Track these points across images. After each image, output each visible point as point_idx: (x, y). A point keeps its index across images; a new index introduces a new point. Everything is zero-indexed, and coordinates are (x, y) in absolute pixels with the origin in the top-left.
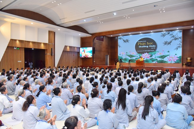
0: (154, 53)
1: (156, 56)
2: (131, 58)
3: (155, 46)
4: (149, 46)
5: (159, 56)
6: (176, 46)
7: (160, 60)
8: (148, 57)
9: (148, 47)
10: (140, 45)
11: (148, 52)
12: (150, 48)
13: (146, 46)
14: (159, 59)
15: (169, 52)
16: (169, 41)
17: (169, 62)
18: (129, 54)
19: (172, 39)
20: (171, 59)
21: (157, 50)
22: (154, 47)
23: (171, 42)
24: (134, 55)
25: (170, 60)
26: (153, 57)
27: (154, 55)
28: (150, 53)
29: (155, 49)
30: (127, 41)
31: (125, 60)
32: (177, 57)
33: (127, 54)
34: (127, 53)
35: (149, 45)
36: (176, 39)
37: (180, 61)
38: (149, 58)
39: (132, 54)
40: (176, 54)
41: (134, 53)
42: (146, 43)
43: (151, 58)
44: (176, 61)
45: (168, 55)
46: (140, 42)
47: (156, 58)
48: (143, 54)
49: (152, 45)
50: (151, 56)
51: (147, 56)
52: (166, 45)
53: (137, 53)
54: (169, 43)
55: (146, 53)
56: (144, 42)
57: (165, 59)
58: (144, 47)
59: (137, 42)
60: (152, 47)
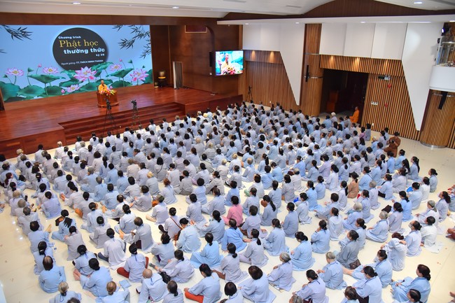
0: (104, 66)
1: (108, 72)
2: (48, 85)
3: (103, 50)
4: (89, 51)
5: (114, 72)
6: (142, 50)
7: (118, 80)
8: (91, 78)
9: (86, 52)
10: (65, 47)
11: (89, 66)
12: (92, 56)
13: (82, 51)
14: (115, 79)
15: (131, 62)
16: (129, 39)
17: (134, 84)
18: (39, 74)
19: (135, 34)
20: (136, 76)
21: (109, 60)
22: (102, 52)
23: (133, 41)
24: (55, 76)
25: (135, 79)
26: (103, 76)
27: (103, 71)
28: (95, 67)
29: (104, 58)
30: (25, 34)
31: (29, 90)
32: (146, 73)
33: (30, 74)
34: (29, 71)
35: (89, 48)
36: (141, 36)
37: (151, 78)
38: (95, 78)
39: (46, 74)
40: (143, 67)
41: (53, 68)
42: (82, 43)
43: (98, 78)
44: (144, 79)
45: (132, 70)
46: (65, 40)
47: (110, 78)
48: (78, 71)
49: (96, 48)
50: (98, 74)
51: (89, 75)
52: (125, 48)
53: (61, 69)
54: (131, 44)
55: (86, 68)
56: (77, 40)
57: (127, 78)
58: (78, 51)
59: (57, 40)
60: (98, 53)
